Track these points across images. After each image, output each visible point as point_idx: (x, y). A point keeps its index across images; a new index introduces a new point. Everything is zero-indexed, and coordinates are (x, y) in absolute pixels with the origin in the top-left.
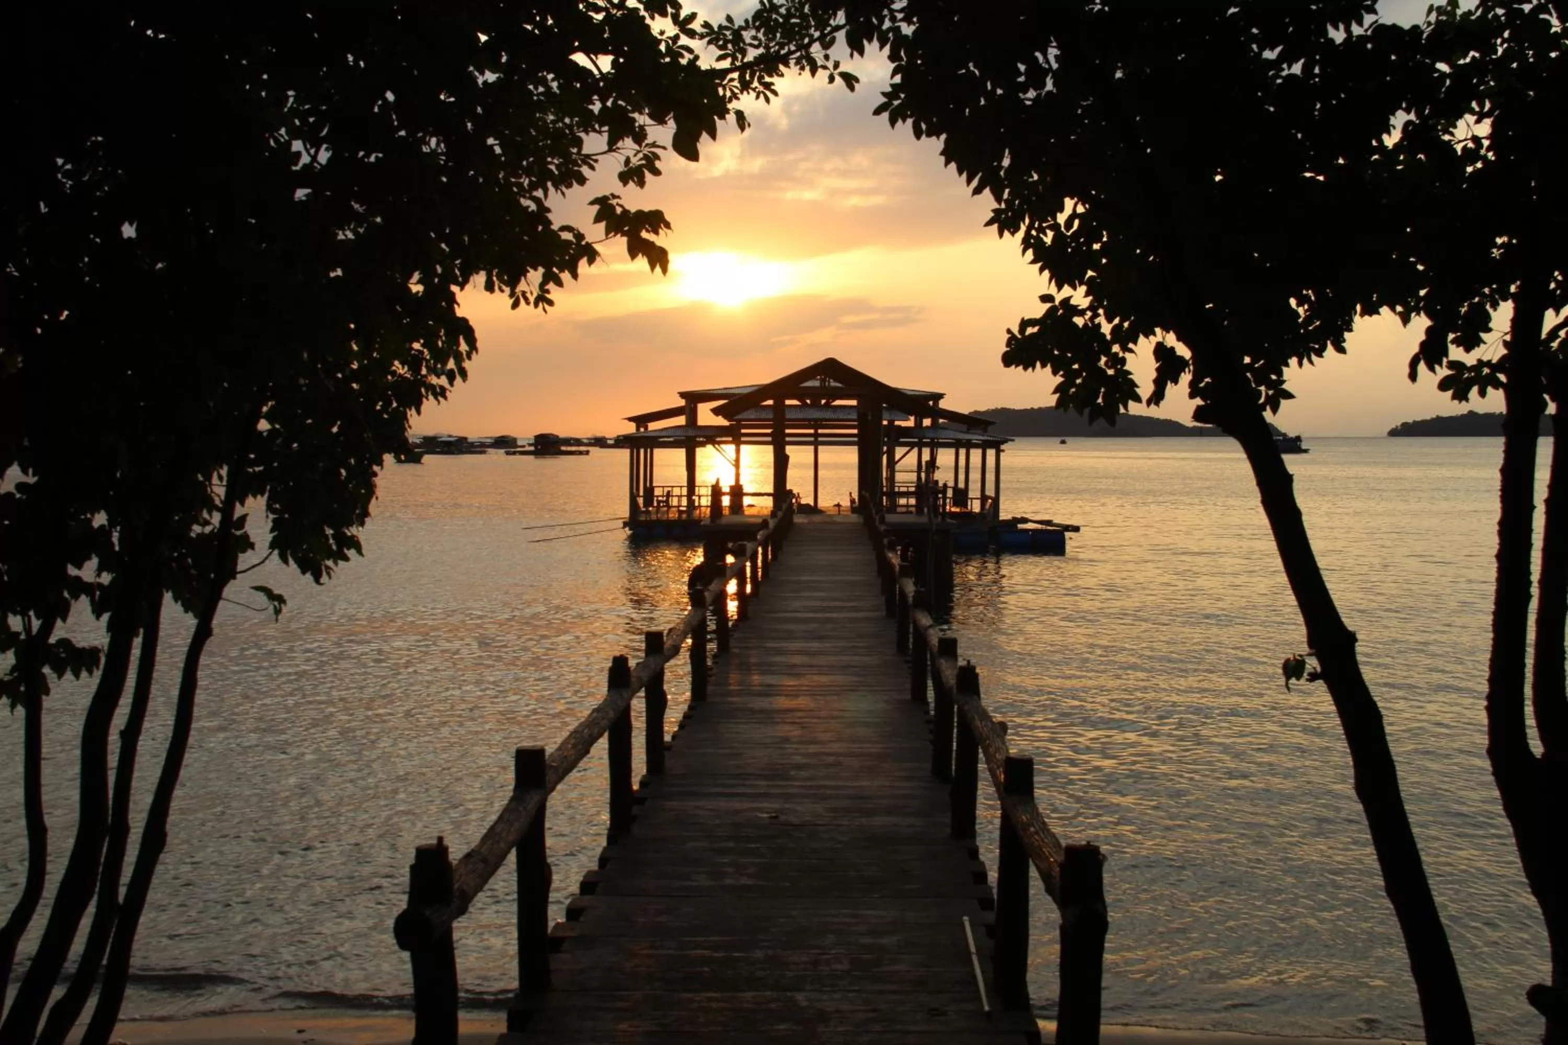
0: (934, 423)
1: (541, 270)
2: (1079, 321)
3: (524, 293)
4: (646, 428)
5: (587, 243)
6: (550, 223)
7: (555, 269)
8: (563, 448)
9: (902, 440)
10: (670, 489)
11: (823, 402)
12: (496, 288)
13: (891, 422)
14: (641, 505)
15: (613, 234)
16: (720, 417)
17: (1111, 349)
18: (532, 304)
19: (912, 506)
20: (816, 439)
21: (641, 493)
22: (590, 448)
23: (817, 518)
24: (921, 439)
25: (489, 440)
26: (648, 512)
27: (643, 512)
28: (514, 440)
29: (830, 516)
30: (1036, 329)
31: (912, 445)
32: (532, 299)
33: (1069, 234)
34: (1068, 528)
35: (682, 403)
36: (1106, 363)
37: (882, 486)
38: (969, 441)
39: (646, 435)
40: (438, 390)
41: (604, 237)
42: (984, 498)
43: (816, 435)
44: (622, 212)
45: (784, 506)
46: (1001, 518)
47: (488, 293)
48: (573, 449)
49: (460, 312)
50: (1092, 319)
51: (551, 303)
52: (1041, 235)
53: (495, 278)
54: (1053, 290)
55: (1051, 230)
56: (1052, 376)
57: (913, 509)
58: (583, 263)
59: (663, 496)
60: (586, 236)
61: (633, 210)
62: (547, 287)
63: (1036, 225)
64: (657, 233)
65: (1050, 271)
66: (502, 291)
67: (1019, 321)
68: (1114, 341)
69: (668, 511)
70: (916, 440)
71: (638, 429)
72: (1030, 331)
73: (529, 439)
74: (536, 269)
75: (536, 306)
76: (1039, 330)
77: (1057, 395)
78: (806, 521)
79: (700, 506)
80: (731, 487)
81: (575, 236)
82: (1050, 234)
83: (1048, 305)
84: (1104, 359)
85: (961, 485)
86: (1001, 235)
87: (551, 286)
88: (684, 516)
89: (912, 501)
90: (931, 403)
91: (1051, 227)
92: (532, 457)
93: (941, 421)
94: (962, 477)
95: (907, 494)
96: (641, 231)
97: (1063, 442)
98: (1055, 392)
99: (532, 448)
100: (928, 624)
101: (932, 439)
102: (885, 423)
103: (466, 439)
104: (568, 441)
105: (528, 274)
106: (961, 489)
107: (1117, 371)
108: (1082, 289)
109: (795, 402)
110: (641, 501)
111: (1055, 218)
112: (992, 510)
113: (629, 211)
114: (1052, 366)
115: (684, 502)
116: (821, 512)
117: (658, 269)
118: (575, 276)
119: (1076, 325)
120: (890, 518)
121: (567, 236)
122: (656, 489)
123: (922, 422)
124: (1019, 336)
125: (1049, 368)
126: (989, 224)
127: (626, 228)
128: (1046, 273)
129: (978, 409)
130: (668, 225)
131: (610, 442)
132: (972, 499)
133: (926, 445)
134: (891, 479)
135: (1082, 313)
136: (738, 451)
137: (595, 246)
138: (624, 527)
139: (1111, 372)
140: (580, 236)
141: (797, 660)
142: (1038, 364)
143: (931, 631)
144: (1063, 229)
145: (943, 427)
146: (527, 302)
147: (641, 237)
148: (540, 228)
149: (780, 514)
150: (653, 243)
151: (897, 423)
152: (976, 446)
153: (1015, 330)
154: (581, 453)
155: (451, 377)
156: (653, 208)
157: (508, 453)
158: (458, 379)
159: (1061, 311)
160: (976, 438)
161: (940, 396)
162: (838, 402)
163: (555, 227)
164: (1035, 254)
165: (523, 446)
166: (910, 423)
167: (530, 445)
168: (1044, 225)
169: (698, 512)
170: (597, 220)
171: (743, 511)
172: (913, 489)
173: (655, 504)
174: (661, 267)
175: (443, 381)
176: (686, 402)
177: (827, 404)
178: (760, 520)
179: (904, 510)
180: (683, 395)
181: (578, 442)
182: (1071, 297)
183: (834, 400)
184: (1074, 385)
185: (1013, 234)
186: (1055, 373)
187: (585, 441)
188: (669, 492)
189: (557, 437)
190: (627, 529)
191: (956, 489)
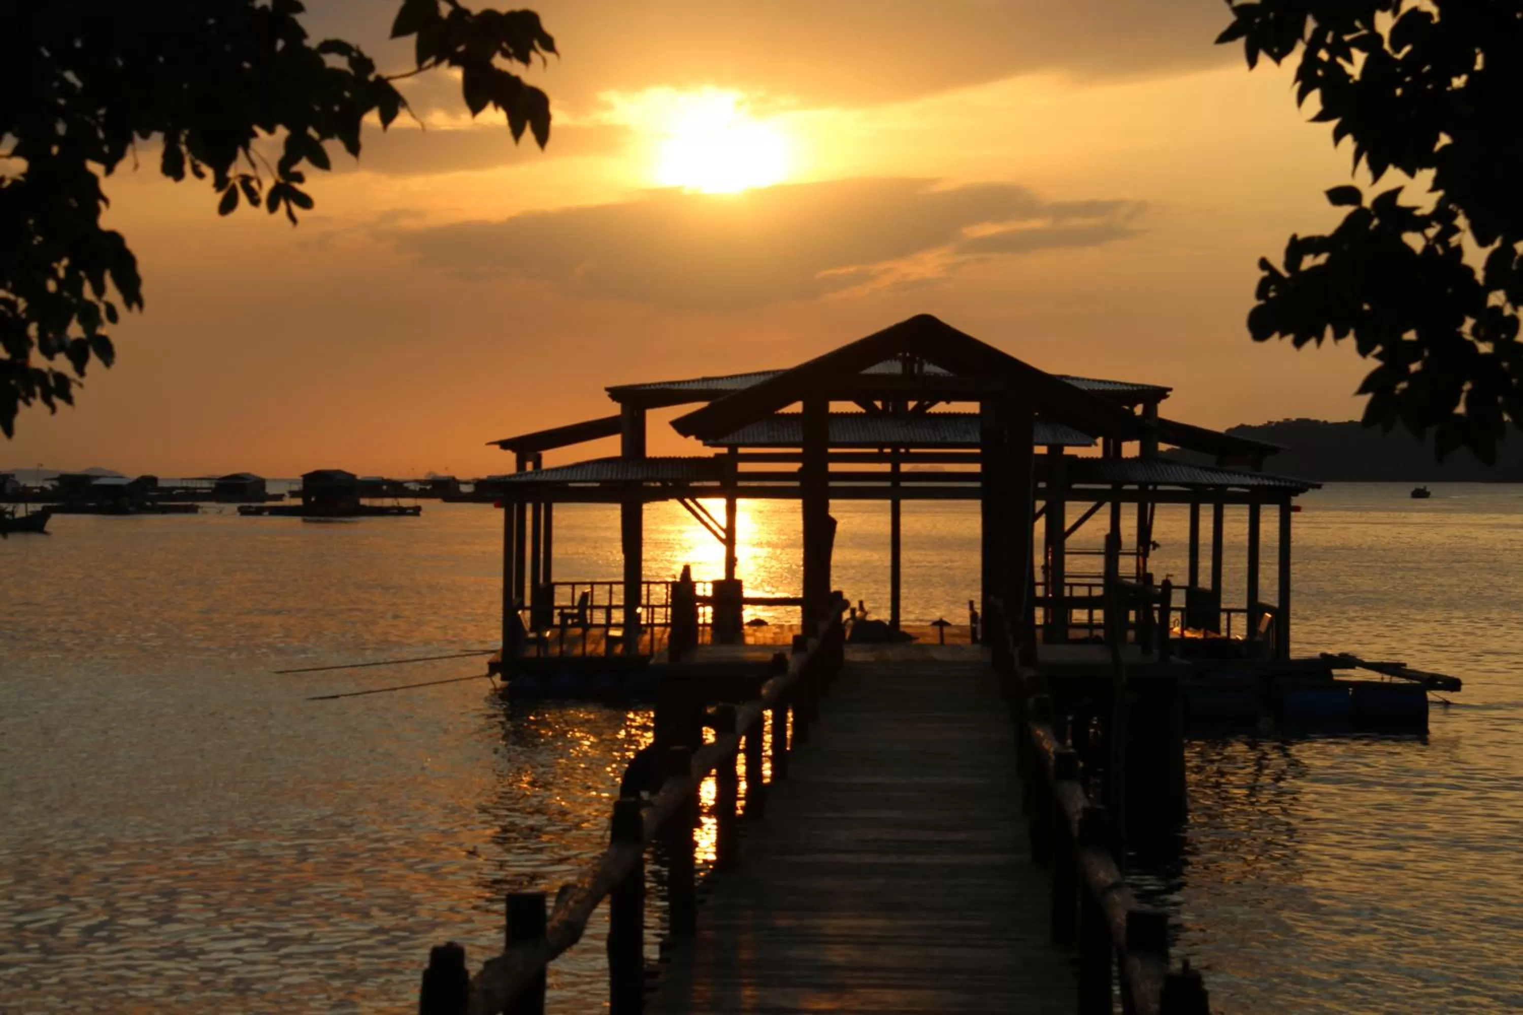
0: (1148, 450)
1: (282, 132)
2: (1415, 241)
3: (246, 180)
4: (538, 464)
5: (379, 79)
6: (302, 34)
7: (312, 132)
8: (364, 502)
9: (1076, 486)
10: (587, 589)
11: (911, 405)
12: (188, 168)
13: (1055, 449)
14: (527, 625)
15: (432, 60)
16: (692, 438)
17: (1485, 299)
18: (263, 205)
19: (1099, 626)
20: (896, 484)
21: (528, 603)
22: (420, 502)
23: (893, 653)
24: (1117, 486)
25: (205, 484)
26: (541, 641)
27: (532, 641)
28: (261, 483)
29: (924, 648)
30: (1322, 259)
31: (1099, 498)
32: (264, 195)
33: (1400, 56)
34: (1435, 681)
35: (614, 409)
36: (1475, 331)
37: (1033, 584)
38: (1222, 487)
39: (540, 478)
40: (52, 383)
41: (414, 67)
42: (1254, 610)
43: (895, 476)
44: (451, 14)
45: (823, 626)
46: (1293, 656)
47: (170, 181)
48: (388, 502)
49: (107, 221)
50: (1442, 237)
51: (306, 202)
52: (1340, 60)
53: (184, 148)
54: (1362, 179)
55: (1362, 49)
56: (1358, 357)
57: (1100, 633)
58: (372, 119)
59: (573, 607)
60: (376, 62)
61: (476, 10)
62: (295, 169)
63: (1329, 39)
64: (526, 60)
65: (1356, 139)
66: (200, 175)
67: (1285, 243)
68: (1493, 283)
69: (584, 636)
70: (1108, 487)
71: (521, 465)
72: (1308, 262)
73: (291, 482)
74: (271, 130)
75: (273, 207)
76: (1329, 260)
77: (1368, 397)
78: (869, 657)
79: (652, 625)
80: (717, 584)
81: (352, 63)
82: (1359, 57)
83: (1348, 209)
84: (1469, 324)
85: (1205, 581)
86: (1252, 61)
87: (303, 166)
88: (619, 649)
89: (1099, 615)
90: (1139, 410)
91: (1361, 44)
92: (296, 520)
93: (1163, 447)
94: (1205, 564)
95: (1088, 603)
96: (492, 55)
97: (1420, 494)
98: (1363, 390)
99: (298, 502)
100: (1110, 881)
101: (1143, 485)
102: (1041, 450)
103: (153, 480)
104: (376, 487)
105: (254, 143)
106: (1203, 592)
107: (1498, 345)
108: (1427, 176)
109: (849, 407)
110: (526, 616)
111: (1369, 23)
112: (1272, 634)
113: (467, 12)
114: (1358, 336)
115: (618, 616)
116: (906, 638)
117: (528, 135)
118: (354, 148)
119: (1409, 250)
120: (1048, 653)
121: (335, 61)
122: (558, 590)
123: (1118, 449)
124: (1286, 274)
125: (1350, 341)
126: (1226, 37)
127: (461, 49)
128: (1348, 143)
129: (1247, 423)
130: (548, 44)
131: (465, 489)
132: (1229, 611)
133: (1130, 497)
134: (1055, 568)
135: (1419, 224)
136: (731, 510)
137: (397, 84)
138: (491, 674)
139: (1485, 348)
140: (363, 64)
141: (837, 955)
142: (1329, 332)
143: (1116, 897)
144: (1386, 46)
145: (1167, 460)
146: (254, 200)
147: (491, 67)
148: (280, 44)
149: (813, 643)
150: (517, 80)
151: (1068, 451)
152: (1237, 499)
153: (1278, 261)
154: (401, 511)
155: (79, 357)
156: (518, 7)
157: (244, 512)
158: (94, 363)
159: (1376, 222)
160: (1237, 481)
161: (1161, 393)
162: (941, 408)
163: (312, 42)
164: (1324, 100)
165: (279, 497)
166: (1095, 451)
167: (293, 494)
168: (1347, 38)
169: (647, 638)
170: (399, 30)
171: (742, 636)
172: (1098, 592)
173: (557, 620)
174: (535, 130)
175: (62, 364)
176: (623, 409)
177: (920, 409)
178: (769, 656)
179: (1083, 634)
180: (616, 393)
181: (397, 488)
182: (1398, 190)
183: (933, 403)
184: (1405, 375)
185: (1278, 59)
186: (1364, 350)
187: (412, 486)
188: (585, 596)
189: (353, 477)
190: (497, 678)
191: (1192, 590)
